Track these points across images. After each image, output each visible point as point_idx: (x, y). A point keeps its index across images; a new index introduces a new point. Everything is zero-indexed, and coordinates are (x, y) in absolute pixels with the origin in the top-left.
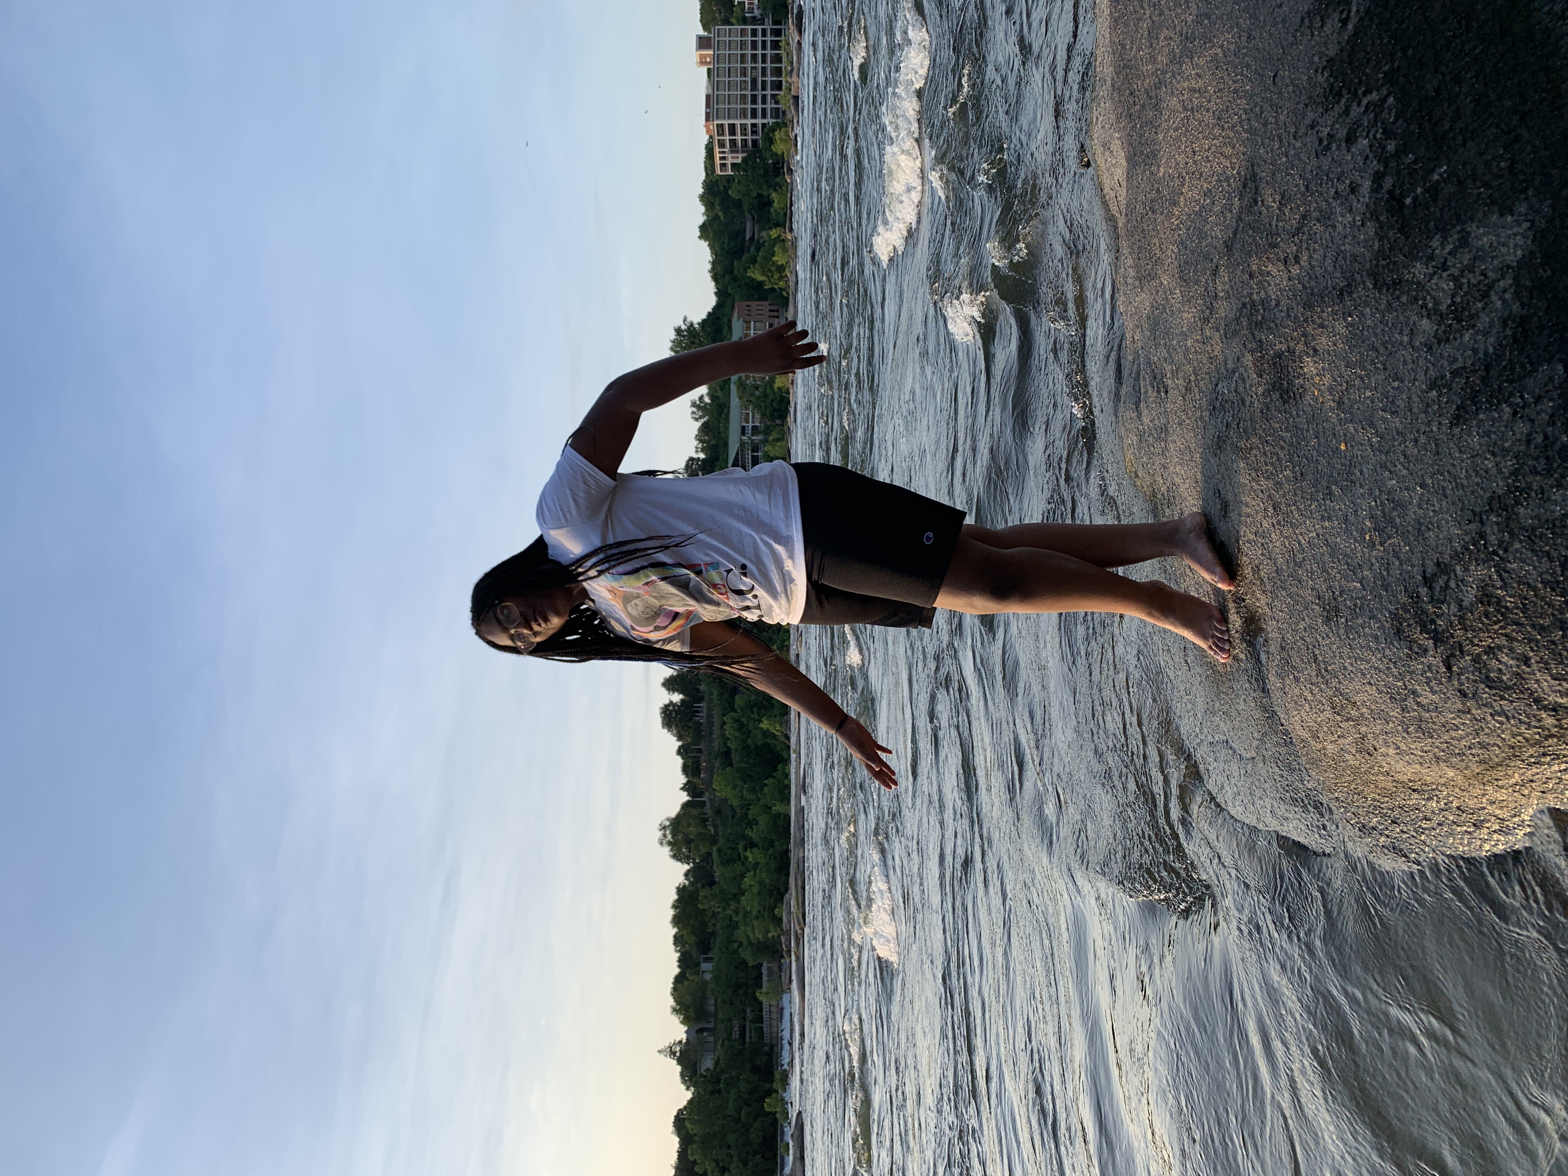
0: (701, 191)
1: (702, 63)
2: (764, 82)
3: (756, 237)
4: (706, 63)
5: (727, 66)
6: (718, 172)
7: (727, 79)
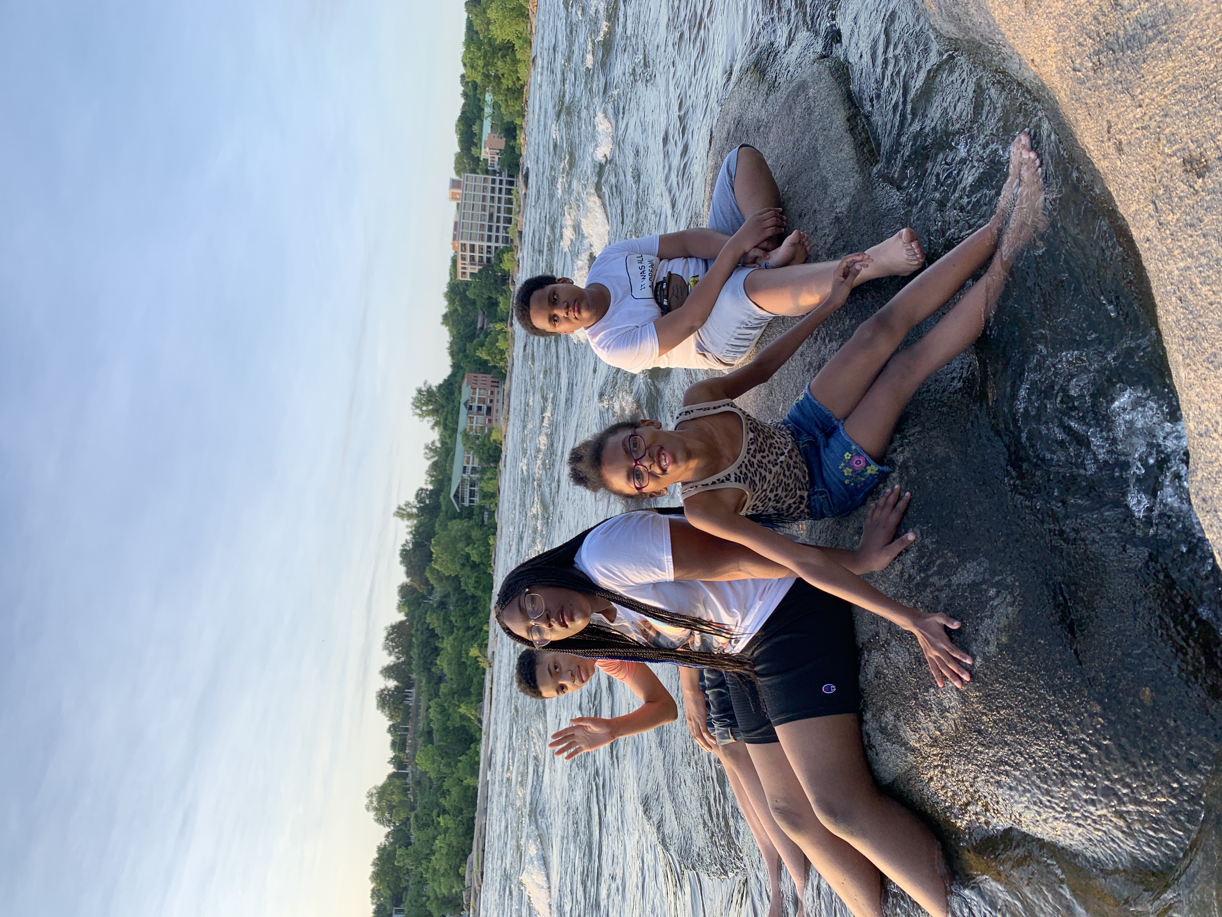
0: (445, 290)
1: (453, 198)
2: (498, 218)
3: (485, 327)
4: (456, 199)
5: (472, 202)
6: (460, 278)
7: (471, 212)
